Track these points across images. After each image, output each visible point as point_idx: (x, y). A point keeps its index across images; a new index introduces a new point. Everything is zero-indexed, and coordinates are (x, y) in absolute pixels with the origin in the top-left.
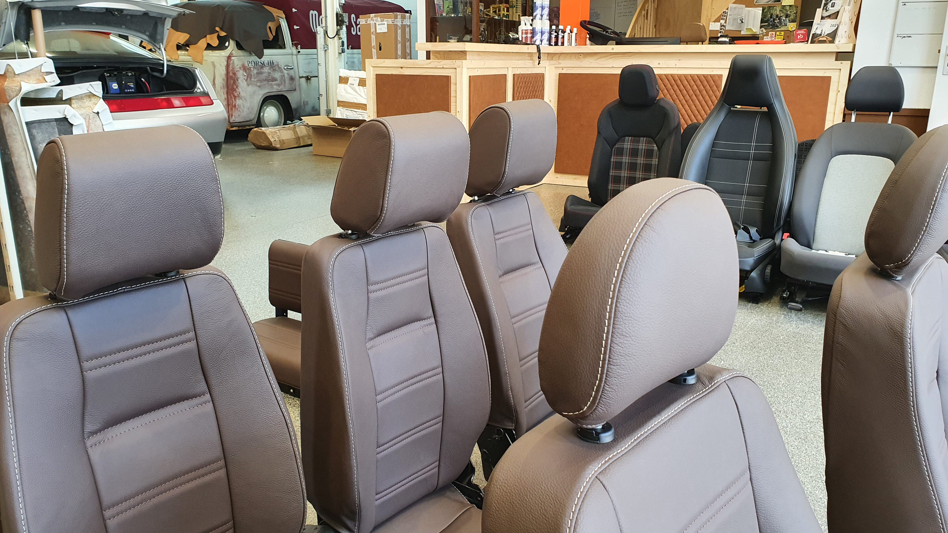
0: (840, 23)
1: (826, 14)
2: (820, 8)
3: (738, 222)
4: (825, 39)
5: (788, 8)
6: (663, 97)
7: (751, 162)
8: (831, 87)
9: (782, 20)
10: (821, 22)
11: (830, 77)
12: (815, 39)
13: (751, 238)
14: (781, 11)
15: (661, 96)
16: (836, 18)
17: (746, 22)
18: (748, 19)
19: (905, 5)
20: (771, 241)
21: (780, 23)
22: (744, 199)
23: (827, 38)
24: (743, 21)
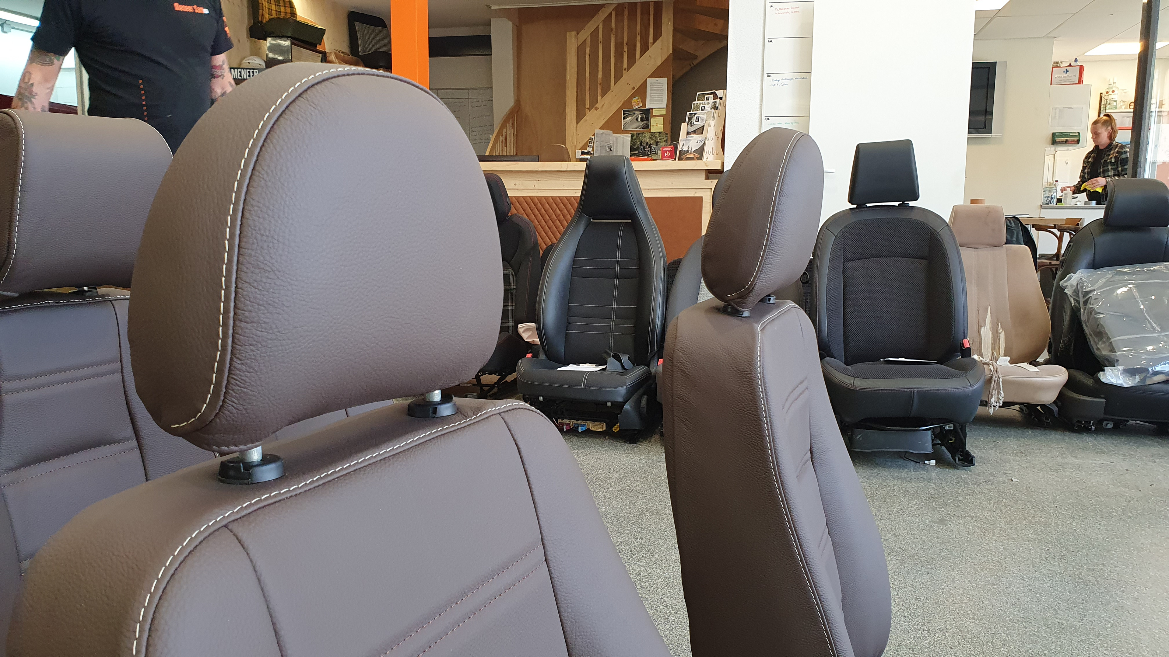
0: (706, 138)
1: (691, 129)
2: (685, 122)
3: (608, 350)
4: (692, 156)
5: (657, 135)
6: (516, 212)
7: (617, 281)
8: (703, 209)
9: (653, 148)
10: (687, 137)
11: (702, 197)
12: (683, 156)
13: (623, 366)
14: (651, 138)
15: (514, 211)
16: (702, 134)
17: (615, 150)
18: (617, 146)
19: (768, 119)
20: (645, 367)
21: (651, 151)
22: (613, 324)
23: (694, 155)
24: (612, 149)
